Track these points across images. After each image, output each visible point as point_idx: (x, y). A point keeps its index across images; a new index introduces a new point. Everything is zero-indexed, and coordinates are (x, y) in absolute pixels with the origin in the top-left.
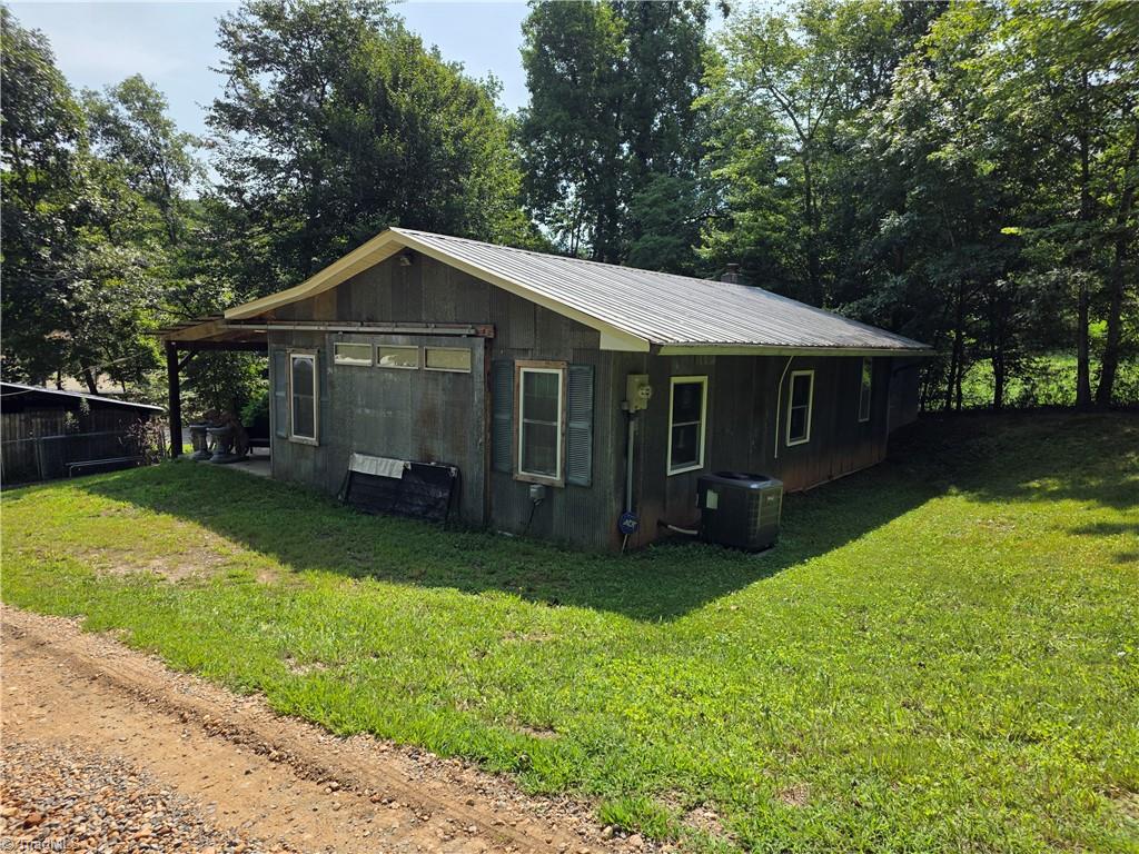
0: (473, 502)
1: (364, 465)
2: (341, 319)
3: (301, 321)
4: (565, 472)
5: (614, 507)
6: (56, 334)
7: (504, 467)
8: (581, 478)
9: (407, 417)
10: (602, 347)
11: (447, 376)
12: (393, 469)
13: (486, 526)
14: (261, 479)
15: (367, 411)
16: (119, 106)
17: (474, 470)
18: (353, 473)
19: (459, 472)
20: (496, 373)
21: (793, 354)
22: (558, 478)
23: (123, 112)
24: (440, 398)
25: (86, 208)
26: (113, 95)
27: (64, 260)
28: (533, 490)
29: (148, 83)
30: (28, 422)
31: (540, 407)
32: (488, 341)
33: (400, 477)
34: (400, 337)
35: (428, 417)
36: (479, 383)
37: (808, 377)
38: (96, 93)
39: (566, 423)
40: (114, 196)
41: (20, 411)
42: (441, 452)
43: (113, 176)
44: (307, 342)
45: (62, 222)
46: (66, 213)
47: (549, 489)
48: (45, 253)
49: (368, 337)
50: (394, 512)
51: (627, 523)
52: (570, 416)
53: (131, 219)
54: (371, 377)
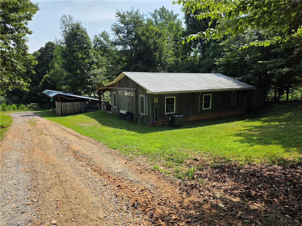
0: (134, 118)
1: (122, 111)
2: (119, 87)
3: (114, 87)
4: (145, 113)
5: (152, 119)
6: (89, 86)
7: (138, 112)
8: (147, 114)
9: (127, 103)
10: (147, 93)
11: (131, 97)
12: (125, 112)
13: (136, 122)
14: (110, 114)
15: (122, 102)
16: (101, 38)
17: (135, 113)
18: (120, 113)
19: (133, 113)
20: (137, 96)
21: (201, 92)
22: (144, 114)
23: (102, 39)
25: (93, 61)
26: (100, 35)
27: (89, 72)
28: (141, 116)
29: (106, 32)
30: (81, 103)
31: (142, 102)
32: (136, 91)
33: (126, 114)
35: (129, 104)
36: (135, 98)
37: (210, 96)
38: (97, 36)
39: (145, 105)
40: (98, 58)
41: (80, 101)
42: (130, 110)
43: (98, 54)
44: (115, 90)
45: (89, 65)
46: (89, 63)
47: (144, 116)
48: (86, 71)
49: (122, 90)
50: (125, 119)
51: (154, 122)
52: (145, 103)
53: (101, 62)
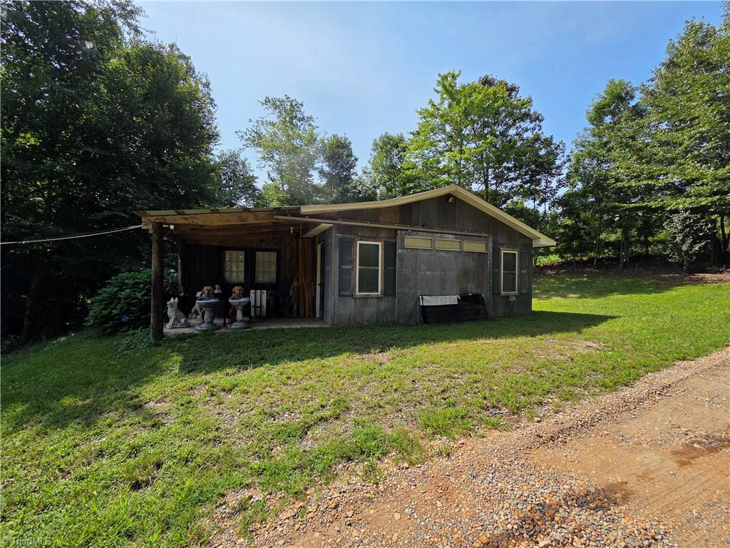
0: (488, 308)
1: (430, 301)
3: (370, 221)
4: (519, 290)
7: (498, 292)
8: (524, 291)
9: (452, 274)
10: (534, 244)
11: (474, 255)
12: (452, 300)
15: (428, 273)
17: (487, 295)
18: (423, 307)
19: (482, 296)
22: (517, 292)
24: (470, 263)
31: (510, 265)
33: (457, 303)
34: (450, 235)
35: (465, 273)
36: (490, 257)
39: (519, 271)
42: (472, 289)
44: (374, 233)
47: (516, 296)
49: (430, 234)
52: (521, 268)
54: (430, 255)
